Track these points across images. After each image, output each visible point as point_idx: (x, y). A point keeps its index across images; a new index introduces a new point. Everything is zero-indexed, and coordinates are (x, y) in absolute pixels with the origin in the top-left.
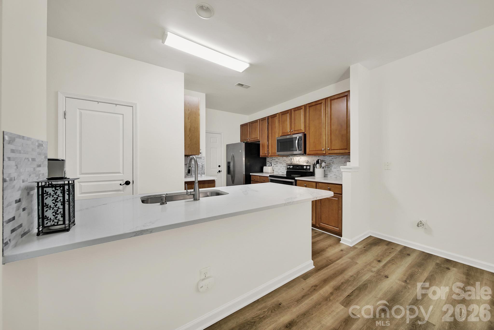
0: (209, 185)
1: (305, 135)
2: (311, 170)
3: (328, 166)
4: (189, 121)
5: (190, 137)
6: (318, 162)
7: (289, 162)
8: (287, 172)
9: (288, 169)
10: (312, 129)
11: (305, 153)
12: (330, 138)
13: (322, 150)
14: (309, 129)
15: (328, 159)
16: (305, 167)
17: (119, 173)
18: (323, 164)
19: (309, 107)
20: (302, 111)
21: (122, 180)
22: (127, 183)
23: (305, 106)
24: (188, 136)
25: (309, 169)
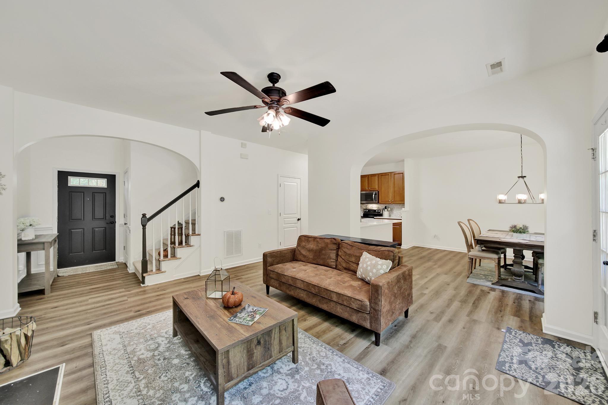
1: (378, 192)
2: (381, 213)
3: (392, 210)
6: (386, 208)
7: (365, 208)
8: (364, 214)
9: (364, 212)
10: (383, 189)
11: (378, 203)
12: (393, 195)
13: (389, 201)
14: (381, 189)
15: (391, 206)
16: (377, 211)
18: (389, 209)
19: (381, 175)
20: (376, 177)
23: (378, 174)
25: (380, 212)
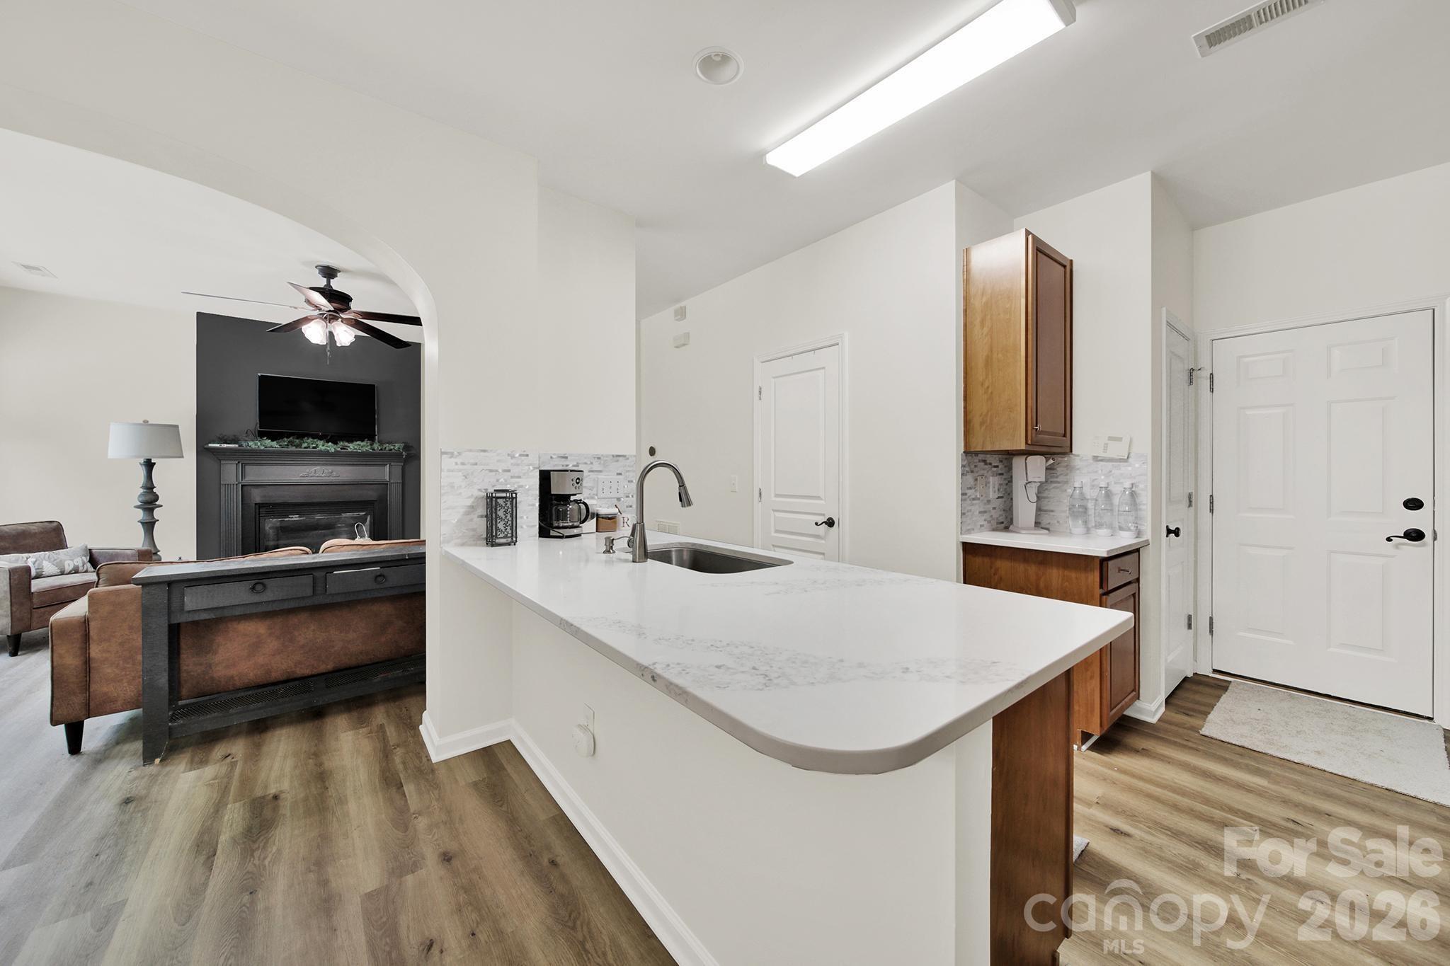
0: (1066, 573)
4: (986, 330)
5: (988, 387)
17: (818, 498)
21: (824, 515)
22: (830, 523)
24: (982, 384)
